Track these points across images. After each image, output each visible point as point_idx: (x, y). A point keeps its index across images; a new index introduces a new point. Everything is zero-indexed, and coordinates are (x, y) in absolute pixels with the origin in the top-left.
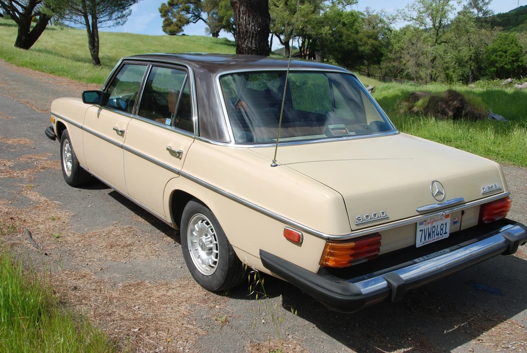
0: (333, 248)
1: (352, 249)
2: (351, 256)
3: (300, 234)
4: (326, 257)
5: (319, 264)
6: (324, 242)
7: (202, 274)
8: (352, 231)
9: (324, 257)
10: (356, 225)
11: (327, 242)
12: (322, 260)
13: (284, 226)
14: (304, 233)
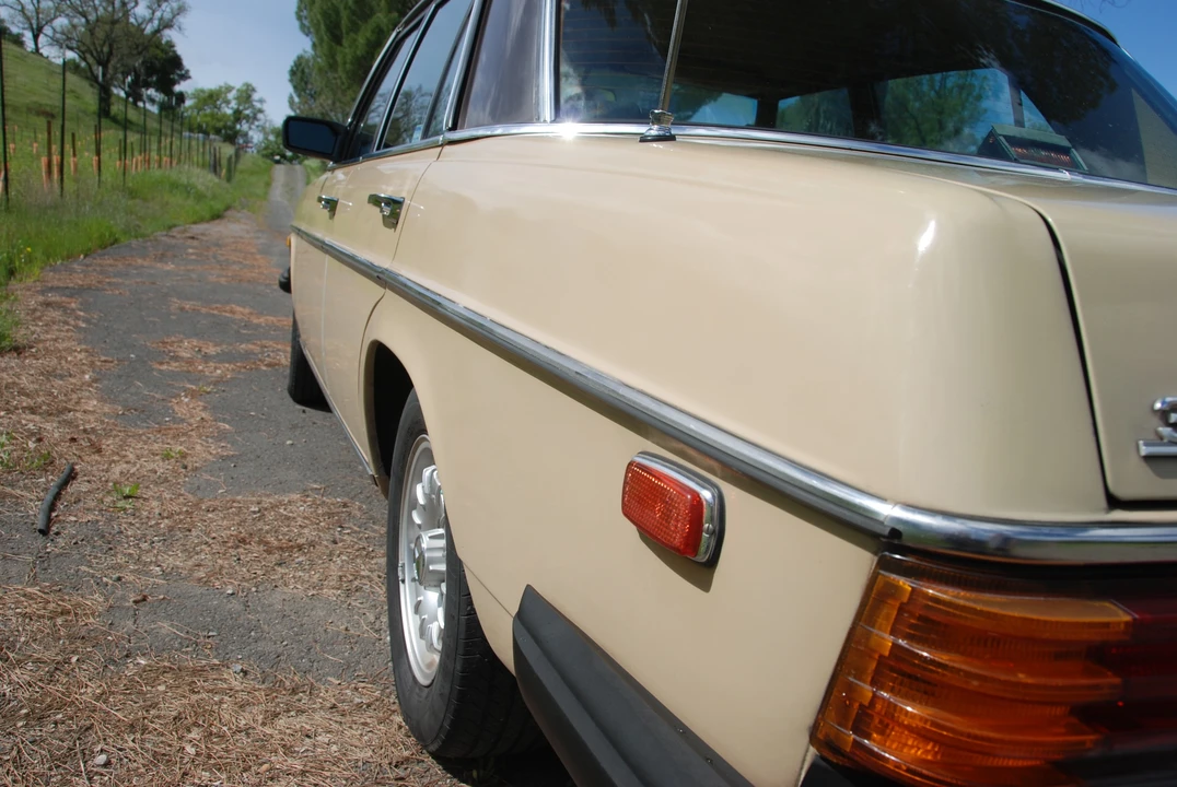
0: (930, 625)
1: (1100, 653)
2: (1089, 715)
3: (706, 495)
4: (867, 690)
5: (814, 736)
6: (853, 565)
7: (414, 677)
8: (1114, 502)
9: (850, 688)
10: (1148, 458)
11: (884, 564)
12: (832, 714)
13: (626, 446)
14: (732, 493)
